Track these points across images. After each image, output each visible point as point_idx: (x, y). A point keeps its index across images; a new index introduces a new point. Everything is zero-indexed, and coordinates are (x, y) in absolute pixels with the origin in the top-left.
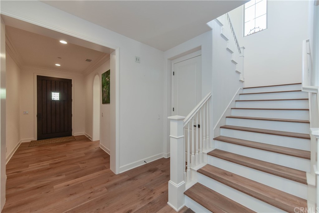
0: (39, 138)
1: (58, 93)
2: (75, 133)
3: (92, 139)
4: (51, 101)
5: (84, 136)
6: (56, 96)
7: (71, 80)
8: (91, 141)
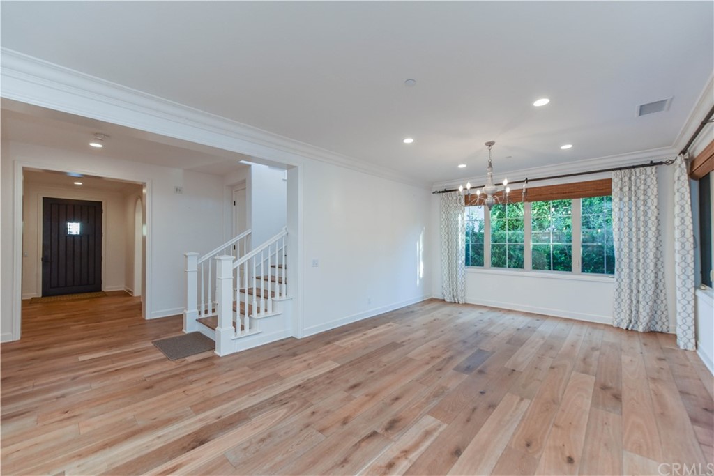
0: (45, 294)
1: (79, 224)
2: (107, 287)
3: (132, 293)
4: (66, 237)
5: (123, 291)
6: (74, 228)
7: (100, 203)
8: (130, 296)
